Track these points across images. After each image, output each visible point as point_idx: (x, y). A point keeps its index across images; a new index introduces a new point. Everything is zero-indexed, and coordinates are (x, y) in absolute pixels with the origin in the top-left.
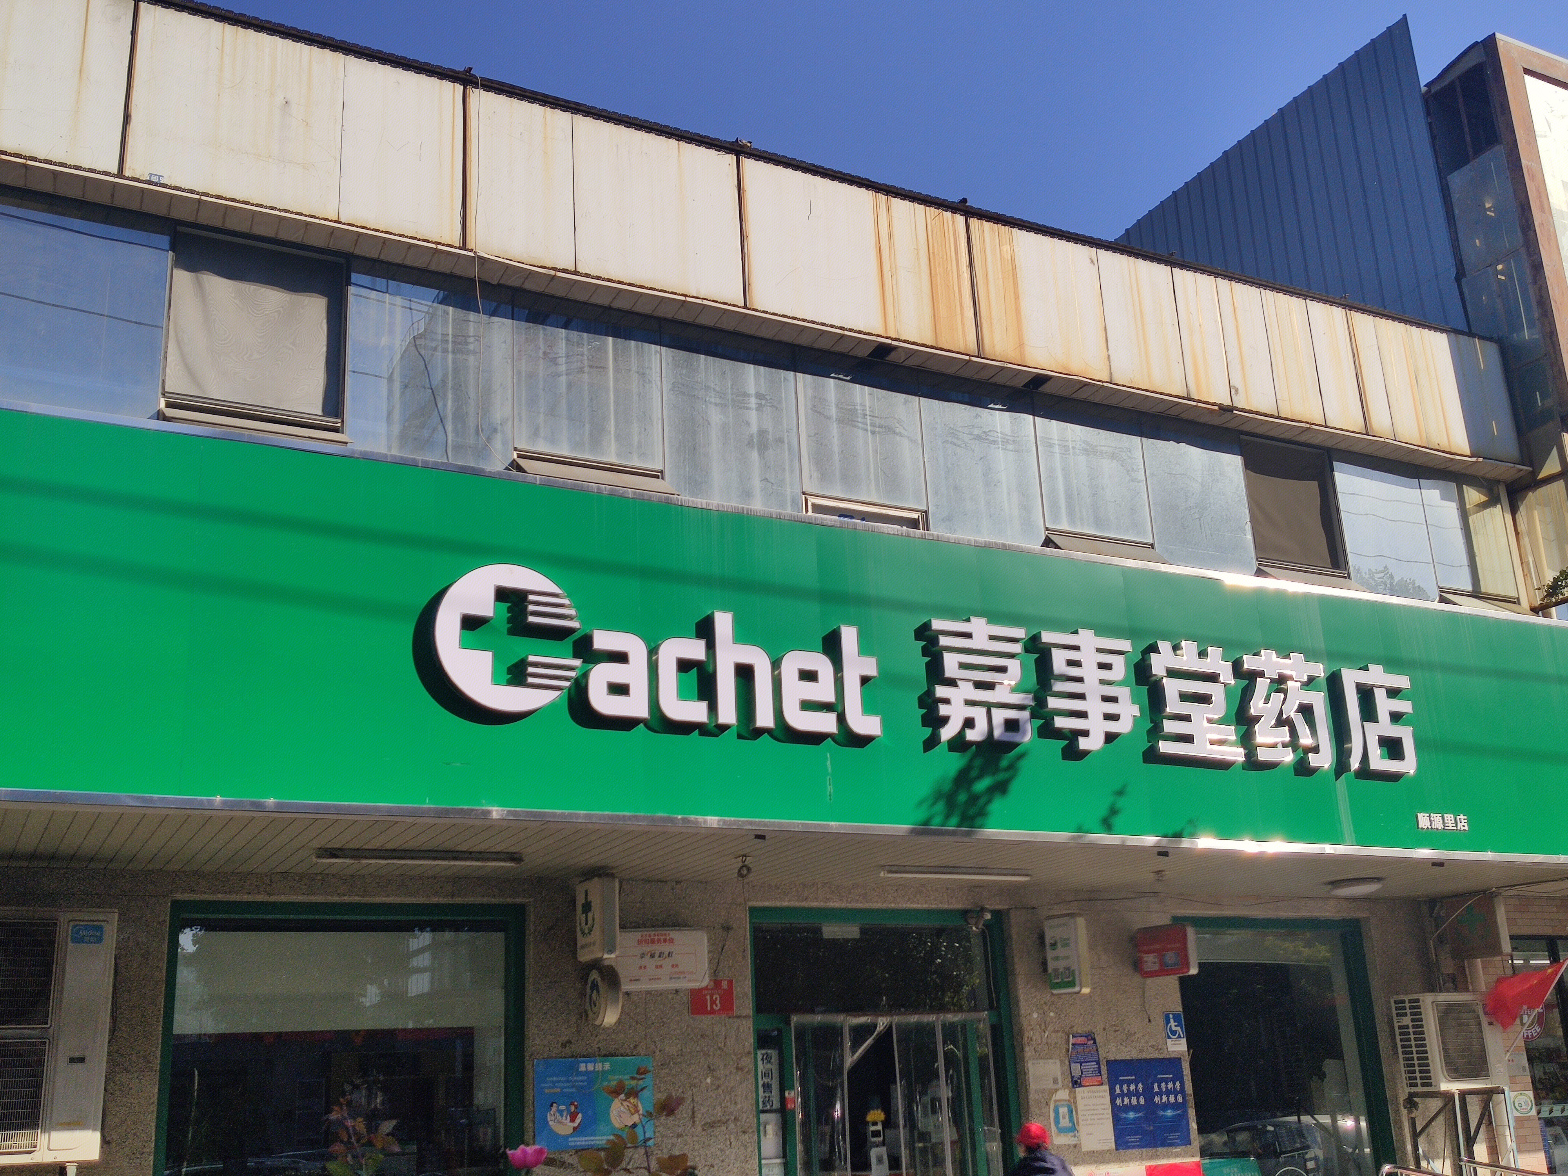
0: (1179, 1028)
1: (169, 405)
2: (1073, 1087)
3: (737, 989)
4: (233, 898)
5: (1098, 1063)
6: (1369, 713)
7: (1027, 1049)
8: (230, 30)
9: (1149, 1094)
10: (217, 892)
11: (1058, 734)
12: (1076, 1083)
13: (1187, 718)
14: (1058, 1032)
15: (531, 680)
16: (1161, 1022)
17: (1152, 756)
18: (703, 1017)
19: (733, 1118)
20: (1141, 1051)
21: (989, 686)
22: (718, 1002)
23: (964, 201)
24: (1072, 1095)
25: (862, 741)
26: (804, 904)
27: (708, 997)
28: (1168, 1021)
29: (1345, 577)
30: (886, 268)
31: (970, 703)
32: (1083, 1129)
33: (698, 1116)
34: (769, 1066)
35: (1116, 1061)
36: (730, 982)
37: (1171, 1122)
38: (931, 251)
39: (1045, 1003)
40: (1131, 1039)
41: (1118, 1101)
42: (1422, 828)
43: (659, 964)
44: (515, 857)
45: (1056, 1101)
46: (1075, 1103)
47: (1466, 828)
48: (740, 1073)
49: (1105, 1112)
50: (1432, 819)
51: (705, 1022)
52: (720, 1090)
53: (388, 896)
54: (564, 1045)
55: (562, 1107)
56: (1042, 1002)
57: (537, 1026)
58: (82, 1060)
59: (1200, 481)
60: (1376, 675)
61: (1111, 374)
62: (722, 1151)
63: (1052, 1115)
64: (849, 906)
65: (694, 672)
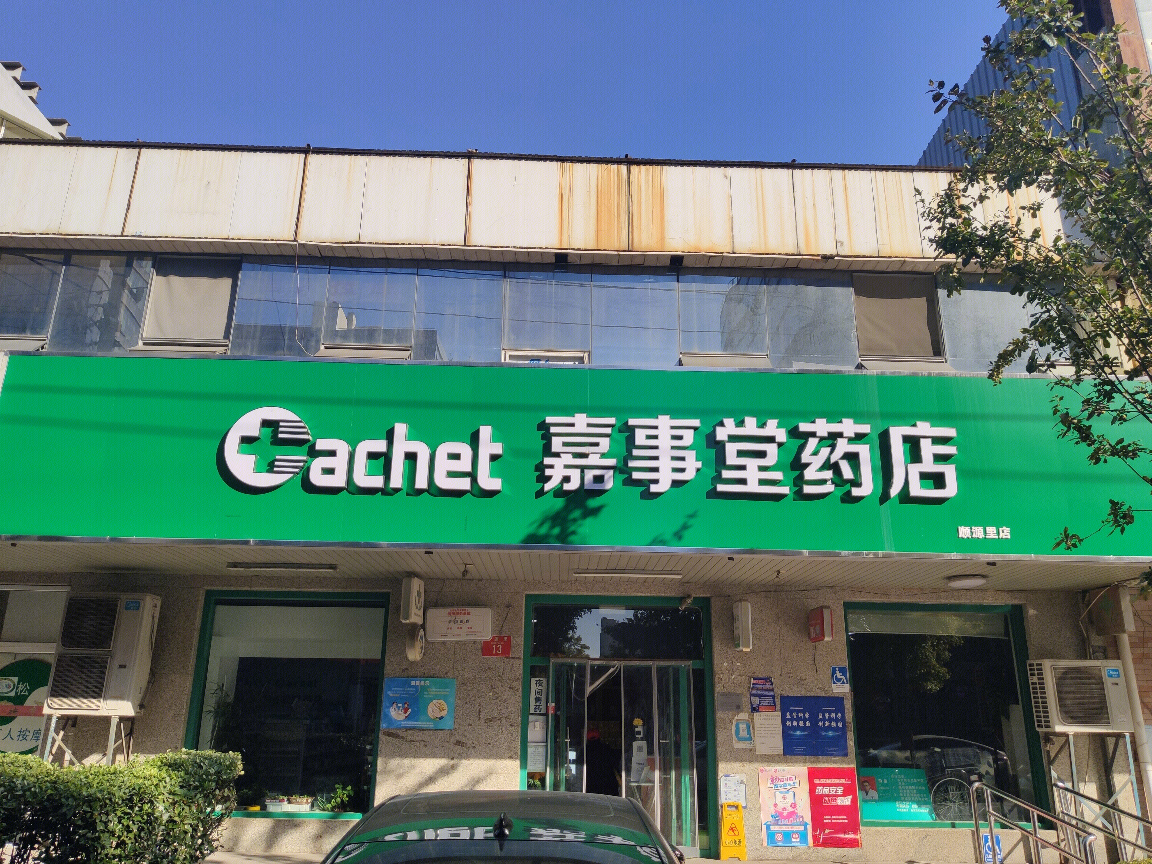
0: (843, 677)
1: (145, 344)
2: (752, 712)
3: (513, 642)
4: (233, 588)
5: (773, 697)
6: (915, 456)
7: (717, 685)
8: (183, 152)
9: (814, 720)
10: (224, 585)
11: (639, 482)
12: (754, 709)
13: (743, 468)
14: (743, 675)
15: (276, 469)
16: (829, 673)
17: (714, 494)
18: (490, 657)
19: (505, 716)
20: (810, 691)
21: (585, 456)
22: (500, 649)
23: (627, 155)
24: (751, 717)
25: (491, 494)
26: (562, 593)
27: (494, 646)
28: (834, 671)
29: (943, 362)
30: (565, 206)
31: (567, 467)
32: (758, 740)
33: (483, 714)
34: (540, 687)
35: (788, 697)
36: (509, 638)
37: (831, 739)
38: (599, 191)
39: (734, 657)
40: (802, 683)
41: (788, 723)
42: (962, 538)
43: (460, 626)
44: (333, 567)
45: (737, 720)
46: (753, 722)
47: (1009, 537)
48: (512, 690)
49: (777, 729)
50: (973, 530)
51: (491, 660)
52: (498, 700)
53: (311, 588)
54: (403, 671)
55: (400, 705)
56: (732, 656)
57: (389, 660)
58: (124, 667)
59: (813, 308)
60: (923, 428)
61: (733, 247)
62: (496, 735)
63: (734, 729)
64: (592, 594)
65: (383, 458)
